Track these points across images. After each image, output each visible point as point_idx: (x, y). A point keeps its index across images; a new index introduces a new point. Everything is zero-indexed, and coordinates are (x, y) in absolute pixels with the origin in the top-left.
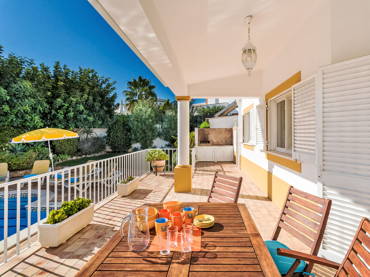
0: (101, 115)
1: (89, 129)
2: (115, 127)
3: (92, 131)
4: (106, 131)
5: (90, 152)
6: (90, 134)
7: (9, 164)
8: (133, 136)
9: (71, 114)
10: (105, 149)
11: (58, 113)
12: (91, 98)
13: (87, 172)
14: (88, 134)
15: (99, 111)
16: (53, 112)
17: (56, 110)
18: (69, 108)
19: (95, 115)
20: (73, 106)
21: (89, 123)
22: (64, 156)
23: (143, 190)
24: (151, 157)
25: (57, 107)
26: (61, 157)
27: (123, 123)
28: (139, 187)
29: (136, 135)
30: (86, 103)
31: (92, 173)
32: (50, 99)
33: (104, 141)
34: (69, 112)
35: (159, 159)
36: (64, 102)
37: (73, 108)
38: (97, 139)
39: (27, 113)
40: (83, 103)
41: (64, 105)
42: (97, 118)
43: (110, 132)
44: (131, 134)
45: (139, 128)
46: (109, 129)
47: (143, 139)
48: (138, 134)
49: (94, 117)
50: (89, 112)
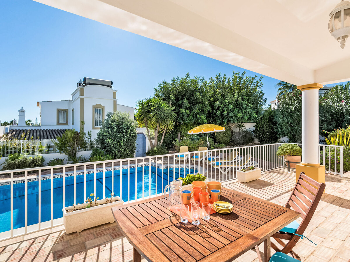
0: (248, 111)
1: (241, 124)
2: (262, 122)
3: (243, 126)
4: (254, 125)
5: (240, 143)
6: (241, 128)
7: (189, 148)
8: (279, 129)
9: (225, 113)
10: (254, 141)
11: (217, 112)
12: (240, 98)
13: (231, 159)
14: (240, 128)
15: (246, 108)
16: (215, 111)
17: (216, 110)
18: (224, 108)
19: (243, 112)
20: (227, 106)
21: (238, 119)
22: (221, 145)
23: (264, 181)
24: (283, 151)
25: (217, 108)
26: (219, 146)
27: (270, 117)
28: (261, 178)
29: (282, 129)
30: (236, 103)
31: (235, 161)
32: (213, 103)
33: (252, 134)
34: (224, 111)
35: (291, 154)
36: (221, 104)
37: (227, 108)
38: (246, 132)
39: (198, 114)
40: (234, 103)
41: (221, 106)
42: (245, 114)
43: (257, 126)
44: (277, 127)
45: (285, 122)
46: (257, 124)
47: (291, 133)
48: (284, 129)
49: (242, 113)
50: (239, 110)
